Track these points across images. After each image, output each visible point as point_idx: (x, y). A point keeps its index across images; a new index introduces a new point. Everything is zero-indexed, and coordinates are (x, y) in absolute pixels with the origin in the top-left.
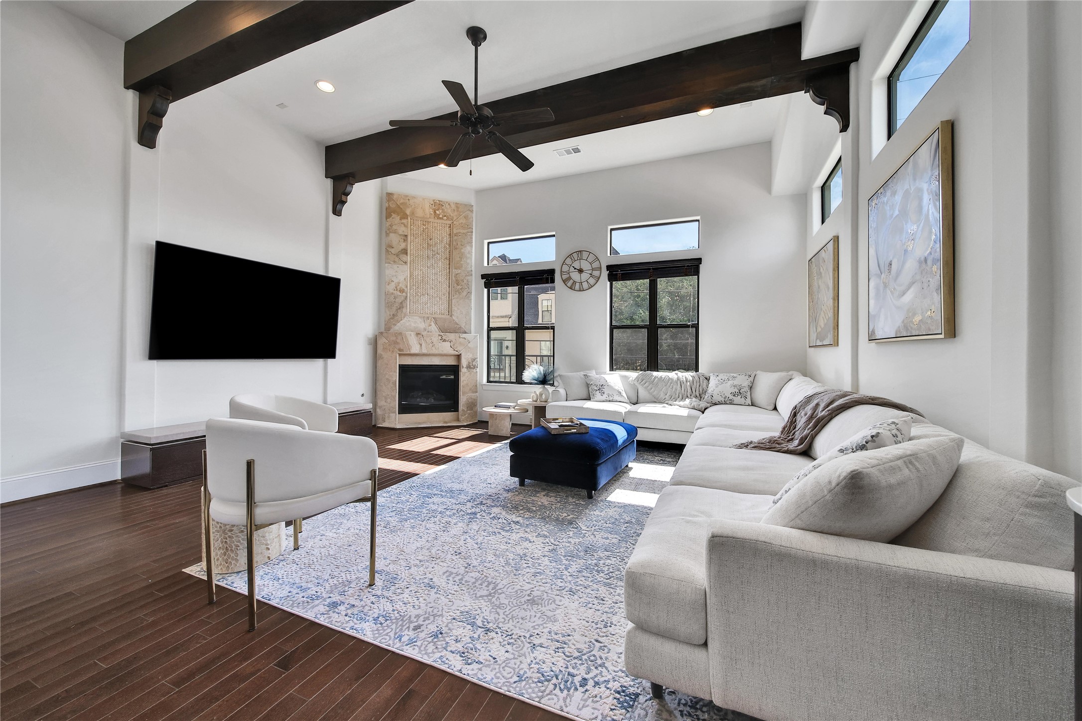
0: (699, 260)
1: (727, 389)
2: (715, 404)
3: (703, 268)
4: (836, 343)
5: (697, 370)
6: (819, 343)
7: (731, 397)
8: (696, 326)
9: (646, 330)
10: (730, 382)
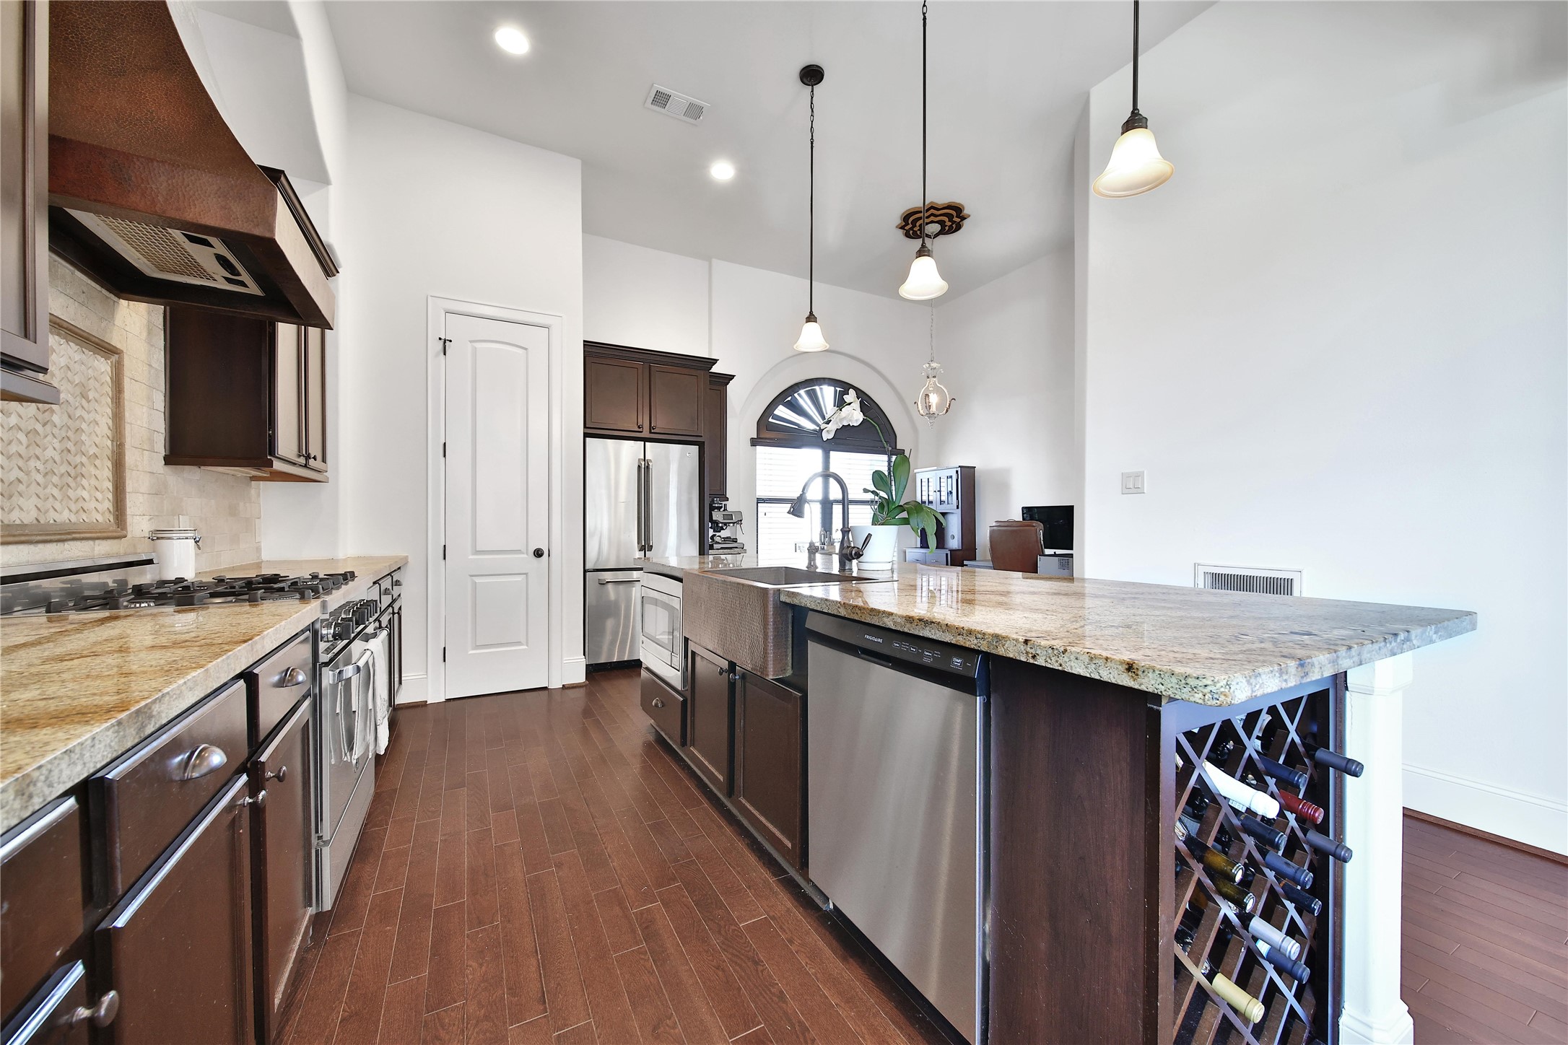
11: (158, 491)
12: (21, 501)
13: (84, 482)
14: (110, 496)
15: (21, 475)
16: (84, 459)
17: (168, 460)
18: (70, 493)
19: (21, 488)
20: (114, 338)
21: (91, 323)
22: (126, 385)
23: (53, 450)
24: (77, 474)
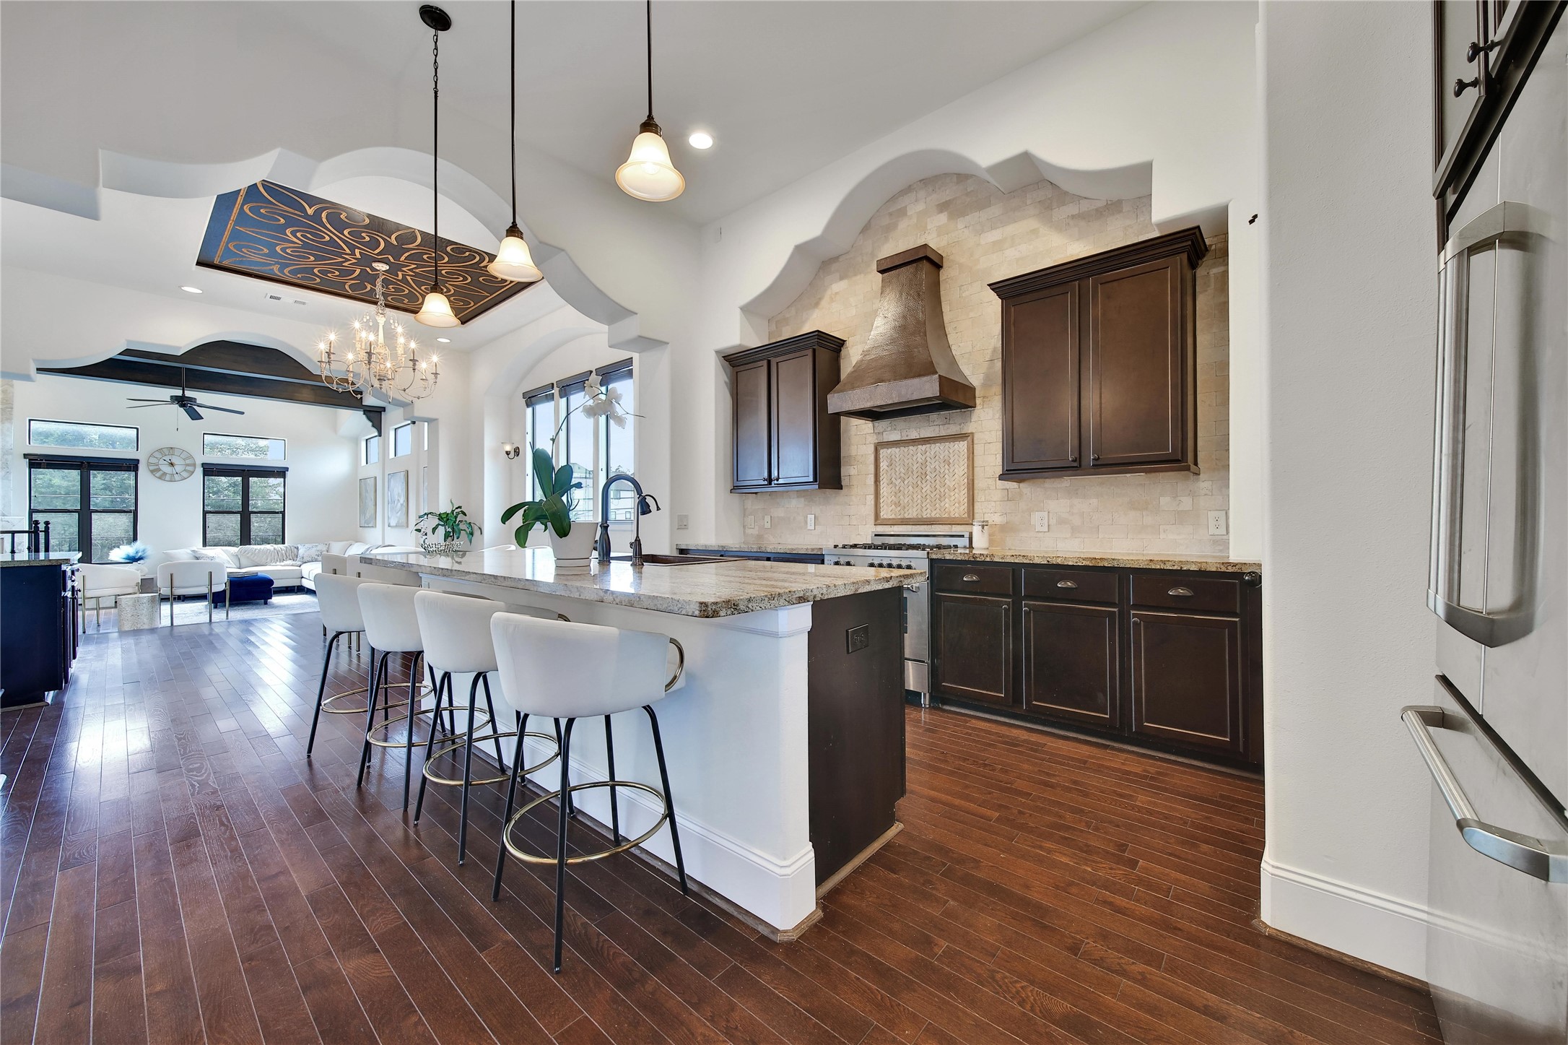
0: (287, 469)
1: (313, 552)
2: (306, 563)
3: (288, 474)
4: (375, 526)
5: (283, 543)
6: (366, 525)
7: (316, 557)
8: (283, 513)
9: (239, 515)
10: (315, 549)
13: (948, 500)
14: (967, 504)
15: (910, 502)
16: (948, 490)
18: (938, 505)
19: (911, 506)
20: (970, 428)
21: (953, 429)
22: (978, 449)
23: (927, 488)
24: (942, 497)
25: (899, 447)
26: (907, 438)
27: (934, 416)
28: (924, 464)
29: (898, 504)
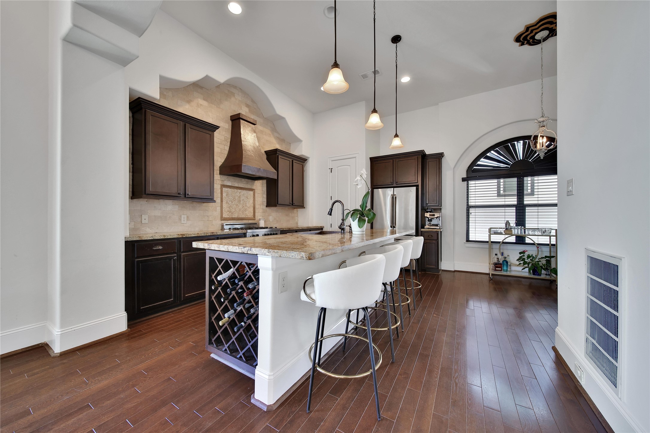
11: (264, 212)
12: (235, 214)
13: (247, 211)
14: (253, 213)
15: (235, 211)
16: (247, 208)
17: (267, 206)
18: (244, 213)
19: (235, 212)
20: (254, 188)
21: (248, 186)
22: (256, 195)
23: (241, 207)
24: (245, 210)
25: (231, 189)
26: (234, 186)
27: (243, 180)
28: (240, 197)
29: (230, 212)
